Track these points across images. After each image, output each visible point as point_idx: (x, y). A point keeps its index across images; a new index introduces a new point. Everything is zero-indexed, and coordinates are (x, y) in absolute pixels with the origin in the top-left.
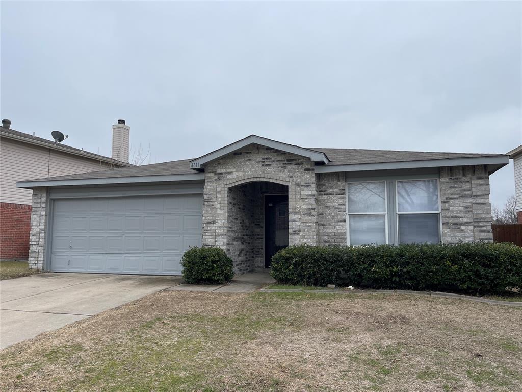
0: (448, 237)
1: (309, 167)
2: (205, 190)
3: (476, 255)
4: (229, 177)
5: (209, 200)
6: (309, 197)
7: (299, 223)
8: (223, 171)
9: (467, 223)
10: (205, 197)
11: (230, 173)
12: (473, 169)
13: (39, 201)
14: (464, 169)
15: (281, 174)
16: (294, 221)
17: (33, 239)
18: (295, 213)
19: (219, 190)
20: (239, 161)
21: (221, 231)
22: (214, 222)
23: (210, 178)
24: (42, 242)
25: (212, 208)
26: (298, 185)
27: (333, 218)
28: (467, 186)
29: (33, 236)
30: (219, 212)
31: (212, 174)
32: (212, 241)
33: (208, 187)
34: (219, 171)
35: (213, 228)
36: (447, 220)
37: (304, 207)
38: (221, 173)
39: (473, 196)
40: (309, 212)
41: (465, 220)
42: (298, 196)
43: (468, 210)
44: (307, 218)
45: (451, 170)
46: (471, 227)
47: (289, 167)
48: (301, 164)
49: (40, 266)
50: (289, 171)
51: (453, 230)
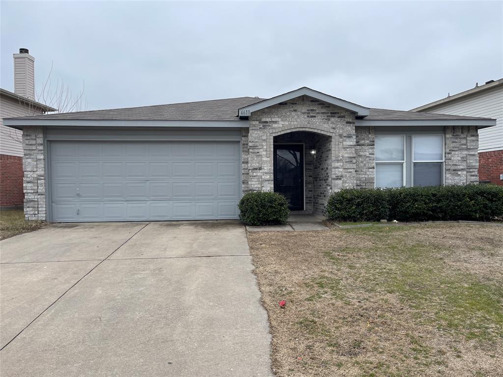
0: (449, 180)
1: (351, 120)
2: (250, 138)
3: (485, 193)
4: (275, 125)
5: (254, 147)
6: (350, 146)
7: (341, 170)
8: (268, 120)
9: (463, 170)
10: (250, 144)
11: (275, 122)
12: (469, 128)
13: (34, 142)
14: (463, 128)
15: (326, 126)
16: (337, 168)
17: (28, 187)
18: (338, 161)
19: (264, 138)
20: (284, 111)
21: (268, 177)
22: (260, 169)
23: (254, 126)
24: (41, 189)
25: (259, 155)
26: (341, 136)
27: (365, 165)
28: (464, 141)
29: (28, 182)
30: (265, 159)
31: (257, 123)
32: (259, 186)
33: (253, 135)
34: (264, 120)
35: (259, 174)
36: (449, 167)
37: (346, 155)
38: (266, 122)
39: (467, 149)
40: (350, 160)
41: (461, 167)
42: (341, 146)
43: (464, 159)
44: (348, 166)
45: (454, 128)
46: (465, 173)
47: (333, 119)
48: (344, 117)
49: (42, 216)
50: (333, 123)
51: (453, 175)
